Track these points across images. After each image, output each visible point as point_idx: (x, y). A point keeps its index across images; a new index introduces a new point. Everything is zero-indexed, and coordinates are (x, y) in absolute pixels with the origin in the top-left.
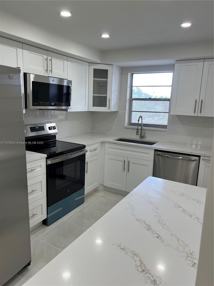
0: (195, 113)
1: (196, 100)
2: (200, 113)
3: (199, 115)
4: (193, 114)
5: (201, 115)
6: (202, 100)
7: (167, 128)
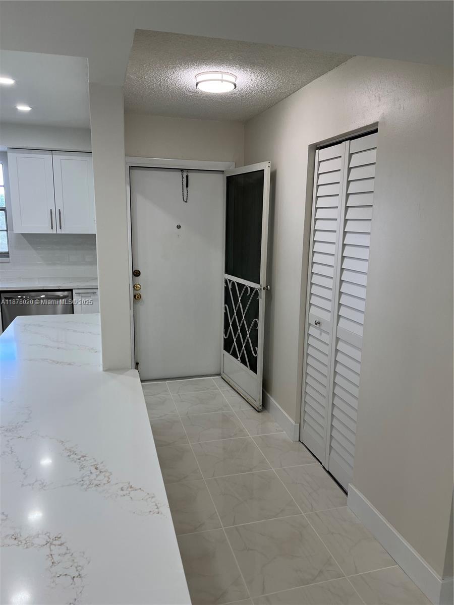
0: (52, 229)
1: (51, 210)
2: (60, 228)
3: (59, 232)
4: (50, 231)
5: (61, 231)
6: (59, 210)
7: (9, 257)
